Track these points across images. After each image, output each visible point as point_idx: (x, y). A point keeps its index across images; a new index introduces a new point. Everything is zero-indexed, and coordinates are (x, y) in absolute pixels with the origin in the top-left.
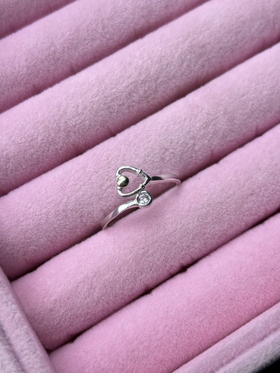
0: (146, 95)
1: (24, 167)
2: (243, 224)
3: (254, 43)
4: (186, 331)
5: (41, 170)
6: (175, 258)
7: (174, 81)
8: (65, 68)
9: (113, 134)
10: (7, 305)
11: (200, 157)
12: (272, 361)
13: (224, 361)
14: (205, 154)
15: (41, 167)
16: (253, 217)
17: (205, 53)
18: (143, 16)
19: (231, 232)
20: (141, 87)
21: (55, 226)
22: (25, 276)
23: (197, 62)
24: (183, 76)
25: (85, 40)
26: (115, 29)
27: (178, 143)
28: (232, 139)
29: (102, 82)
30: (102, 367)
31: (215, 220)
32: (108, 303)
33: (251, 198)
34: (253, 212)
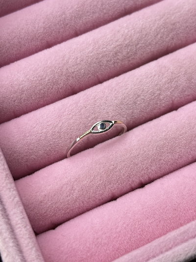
0: (128, 55)
4: (138, 229)
5: (45, 102)
6: (136, 175)
7: (150, 47)
9: (100, 82)
10: (10, 191)
11: (164, 104)
13: (164, 250)
14: (167, 103)
15: (46, 100)
17: (175, 29)
20: (125, 49)
21: (51, 143)
22: (26, 177)
23: (168, 35)
24: (157, 45)
25: (88, 12)
26: (110, 7)
27: (147, 92)
28: (189, 93)
29: (96, 43)
30: (73, 248)
31: (169, 151)
32: (83, 202)
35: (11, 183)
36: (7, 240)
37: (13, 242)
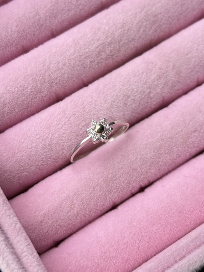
0: (112, 54)
1: (17, 110)
2: (188, 154)
3: (195, 13)
4: (146, 237)
5: (30, 113)
6: (136, 181)
7: (133, 43)
8: (47, 33)
9: (85, 84)
10: (10, 218)
11: (155, 103)
13: (178, 259)
14: (158, 100)
15: (30, 111)
16: (195, 149)
17: (157, 21)
19: (179, 160)
20: (108, 48)
21: (43, 157)
22: (20, 196)
23: (151, 28)
24: (141, 39)
25: (63, 10)
26: (86, 2)
27: (137, 91)
28: (179, 88)
29: (77, 44)
30: (82, 265)
31: (167, 152)
32: (84, 216)
33: (194, 134)
34: (196, 145)
36: (15, 271)
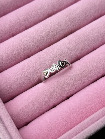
0: (53, 36)
2: (89, 81)
3: (92, 18)
4: (69, 120)
5: (15, 63)
6: (64, 93)
7: (63, 31)
8: (24, 27)
9: (41, 50)
10: (3, 110)
12: (101, 128)
13: (83, 128)
14: (75, 57)
16: (93, 79)
17: (74, 21)
18: (51, 9)
19: (85, 84)
20: (51, 33)
21: (20, 83)
22: (9, 101)
23: (71, 24)
24: (66, 29)
25: (31, 17)
26: (41, 14)
27: (65, 53)
28: (85, 51)
29: (37, 32)
30: (38, 133)
31: (79, 80)
32: (40, 110)
33: (92, 72)
34: (93, 77)
35: (3, 106)
36: (4, 134)
37: (8, 135)
